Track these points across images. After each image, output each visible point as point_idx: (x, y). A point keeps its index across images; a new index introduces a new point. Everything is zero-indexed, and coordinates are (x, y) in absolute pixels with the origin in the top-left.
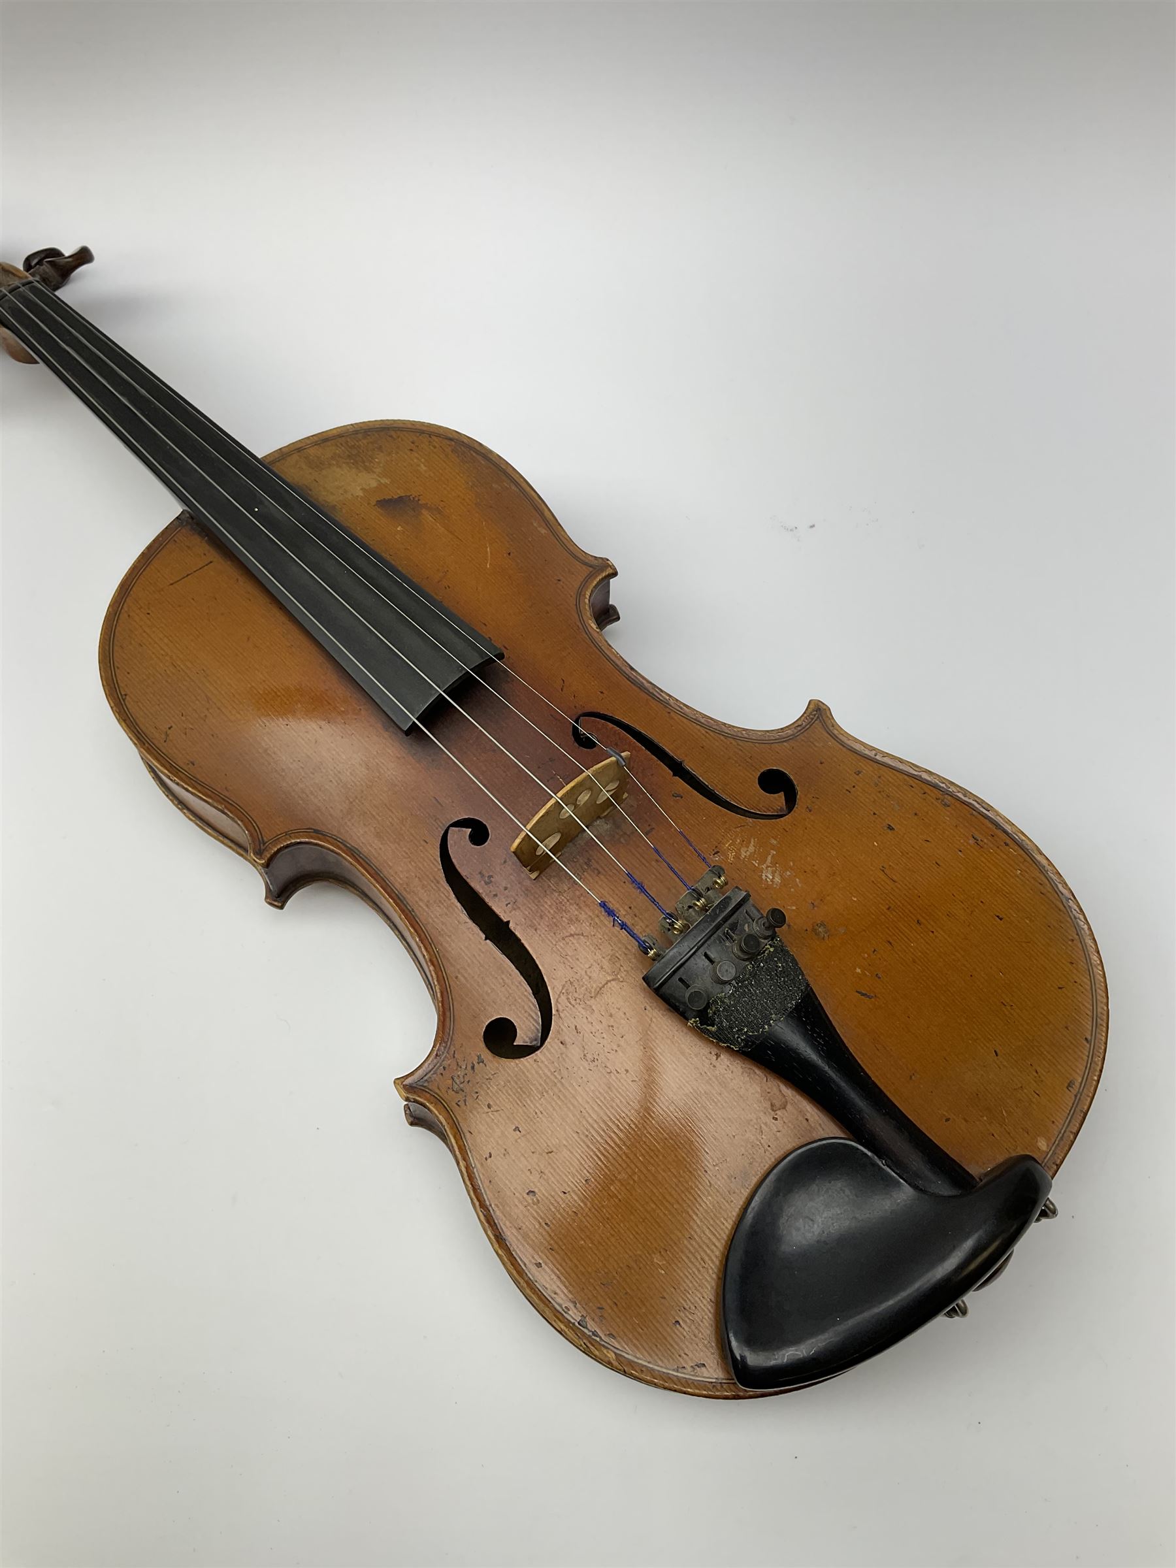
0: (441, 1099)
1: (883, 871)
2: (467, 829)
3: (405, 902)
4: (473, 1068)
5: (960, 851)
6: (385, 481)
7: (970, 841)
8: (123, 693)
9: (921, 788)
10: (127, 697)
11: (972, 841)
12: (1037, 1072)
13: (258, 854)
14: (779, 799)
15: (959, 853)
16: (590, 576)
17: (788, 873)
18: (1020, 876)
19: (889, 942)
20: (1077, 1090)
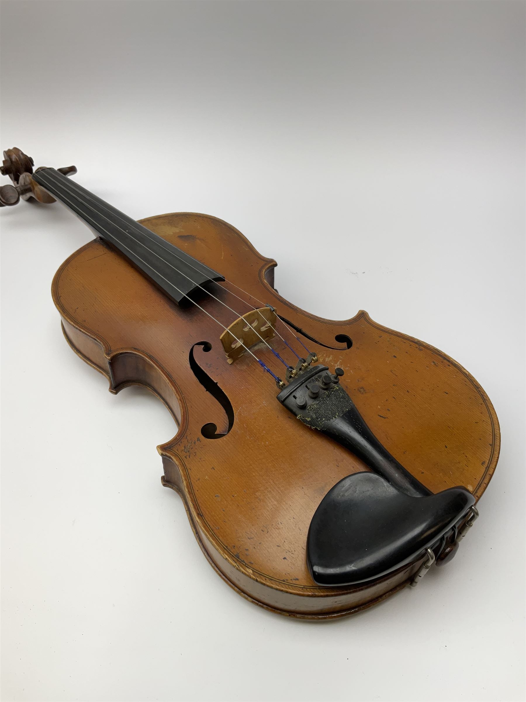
0: (178, 455)
1: (391, 372)
2: (202, 346)
3: (171, 377)
4: (195, 443)
5: (427, 367)
6: (182, 230)
7: (432, 364)
8: (60, 295)
9: (409, 343)
10: (61, 297)
11: (433, 364)
12: (466, 456)
13: (107, 354)
14: (345, 345)
15: (427, 368)
16: (266, 265)
17: (347, 368)
18: (456, 378)
19: (394, 397)
20: (487, 466)
